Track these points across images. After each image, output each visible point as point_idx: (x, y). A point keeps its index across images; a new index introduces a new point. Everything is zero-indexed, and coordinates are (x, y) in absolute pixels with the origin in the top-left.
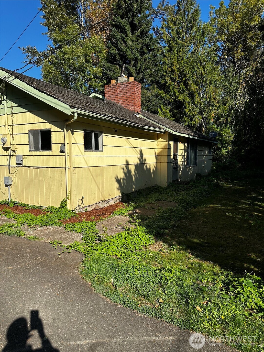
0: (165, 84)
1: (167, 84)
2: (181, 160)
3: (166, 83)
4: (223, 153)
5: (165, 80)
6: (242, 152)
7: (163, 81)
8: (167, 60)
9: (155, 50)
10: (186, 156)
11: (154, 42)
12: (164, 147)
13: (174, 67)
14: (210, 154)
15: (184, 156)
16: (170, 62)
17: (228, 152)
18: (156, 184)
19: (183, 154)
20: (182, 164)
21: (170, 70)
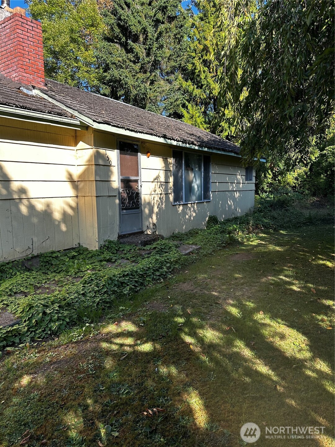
0: (193, 72)
1: (197, 71)
2: (155, 191)
3: (195, 69)
4: (289, 181)
5: (193, 64)
6: (321, 179)
7: (190, 67)
8: (197, 33)
9: (179, 18)
10: (171, 184)
11: (175, 5)
12: (89, 161)
13: (208, 43)
14: (251, 180)
15: (167, 182)
16: (201, 35)
17: (297, 179)
18: (79, 244)
19: (162, 179)
20: (157, 198)
21: (201, 47)
